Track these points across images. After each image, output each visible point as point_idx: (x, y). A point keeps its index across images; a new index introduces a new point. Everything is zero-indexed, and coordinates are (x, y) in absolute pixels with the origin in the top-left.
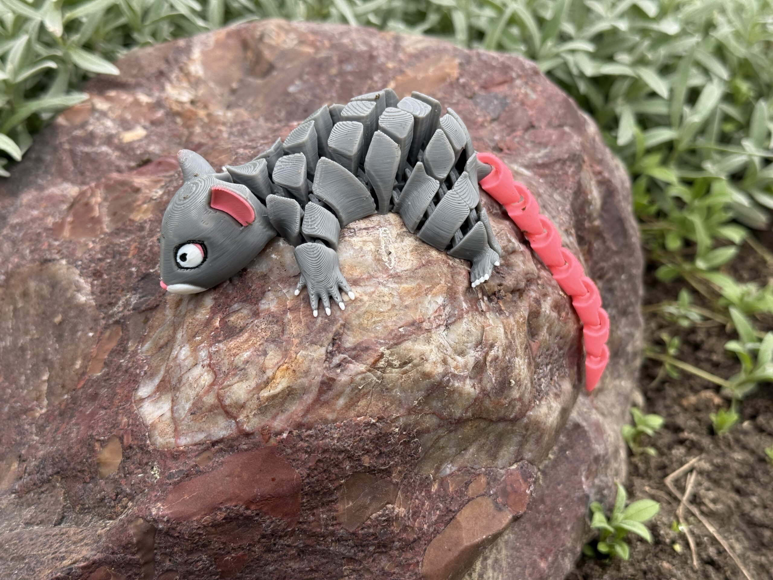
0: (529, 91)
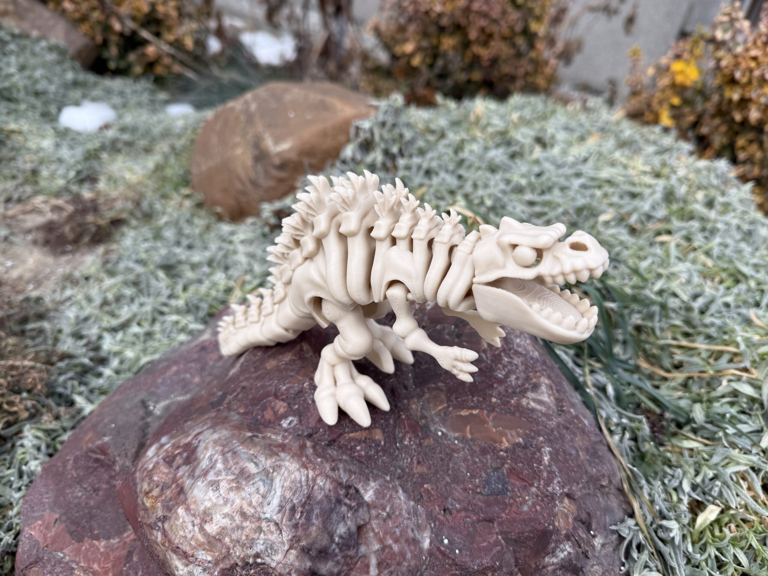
0: (530, 503)
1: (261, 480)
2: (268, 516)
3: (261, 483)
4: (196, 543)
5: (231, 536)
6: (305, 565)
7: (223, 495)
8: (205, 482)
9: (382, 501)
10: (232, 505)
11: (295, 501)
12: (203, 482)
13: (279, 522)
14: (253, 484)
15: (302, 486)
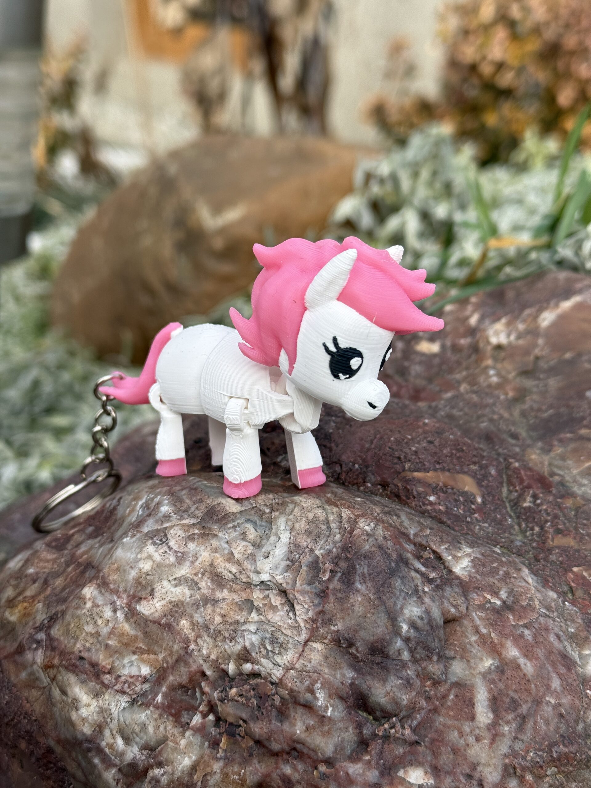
1: (248, 521)
2: (265, 577)
3: (249, 526)
4: (120, 642)
5: (192, 617)
6: (343, 675)
7: (175, 548)
8: (139, 535)
9: (491, 580)
10: (192, 563)
11: (317, 552)
12: (133, 536)
13: (288, 587)
14: (234, 527)
15: (329, 528)
